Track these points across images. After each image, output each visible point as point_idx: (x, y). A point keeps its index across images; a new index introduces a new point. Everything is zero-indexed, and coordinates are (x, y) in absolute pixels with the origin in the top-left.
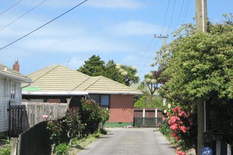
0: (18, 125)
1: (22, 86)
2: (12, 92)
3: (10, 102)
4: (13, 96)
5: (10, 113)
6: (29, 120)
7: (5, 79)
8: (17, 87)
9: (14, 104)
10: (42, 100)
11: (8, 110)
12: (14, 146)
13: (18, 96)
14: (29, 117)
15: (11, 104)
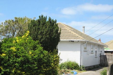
0: (104, 62)
1: (104, 48)
2: (101, 50)
3: (100, 54)
4: (101, 52)
5: (100, 58)
6: (108, 60)
7: (99, 46)
8: (103, 48)
9: (102, 55)
10: (111, 53)
11: (100, 57)
12: (108, 70)
13: (103, 52)
14: (108, 59)
15: (101, 55)
